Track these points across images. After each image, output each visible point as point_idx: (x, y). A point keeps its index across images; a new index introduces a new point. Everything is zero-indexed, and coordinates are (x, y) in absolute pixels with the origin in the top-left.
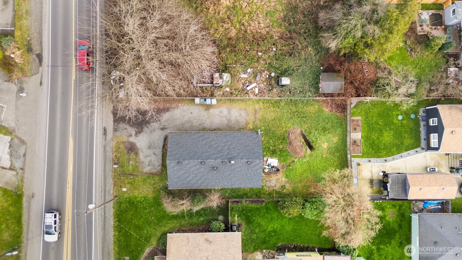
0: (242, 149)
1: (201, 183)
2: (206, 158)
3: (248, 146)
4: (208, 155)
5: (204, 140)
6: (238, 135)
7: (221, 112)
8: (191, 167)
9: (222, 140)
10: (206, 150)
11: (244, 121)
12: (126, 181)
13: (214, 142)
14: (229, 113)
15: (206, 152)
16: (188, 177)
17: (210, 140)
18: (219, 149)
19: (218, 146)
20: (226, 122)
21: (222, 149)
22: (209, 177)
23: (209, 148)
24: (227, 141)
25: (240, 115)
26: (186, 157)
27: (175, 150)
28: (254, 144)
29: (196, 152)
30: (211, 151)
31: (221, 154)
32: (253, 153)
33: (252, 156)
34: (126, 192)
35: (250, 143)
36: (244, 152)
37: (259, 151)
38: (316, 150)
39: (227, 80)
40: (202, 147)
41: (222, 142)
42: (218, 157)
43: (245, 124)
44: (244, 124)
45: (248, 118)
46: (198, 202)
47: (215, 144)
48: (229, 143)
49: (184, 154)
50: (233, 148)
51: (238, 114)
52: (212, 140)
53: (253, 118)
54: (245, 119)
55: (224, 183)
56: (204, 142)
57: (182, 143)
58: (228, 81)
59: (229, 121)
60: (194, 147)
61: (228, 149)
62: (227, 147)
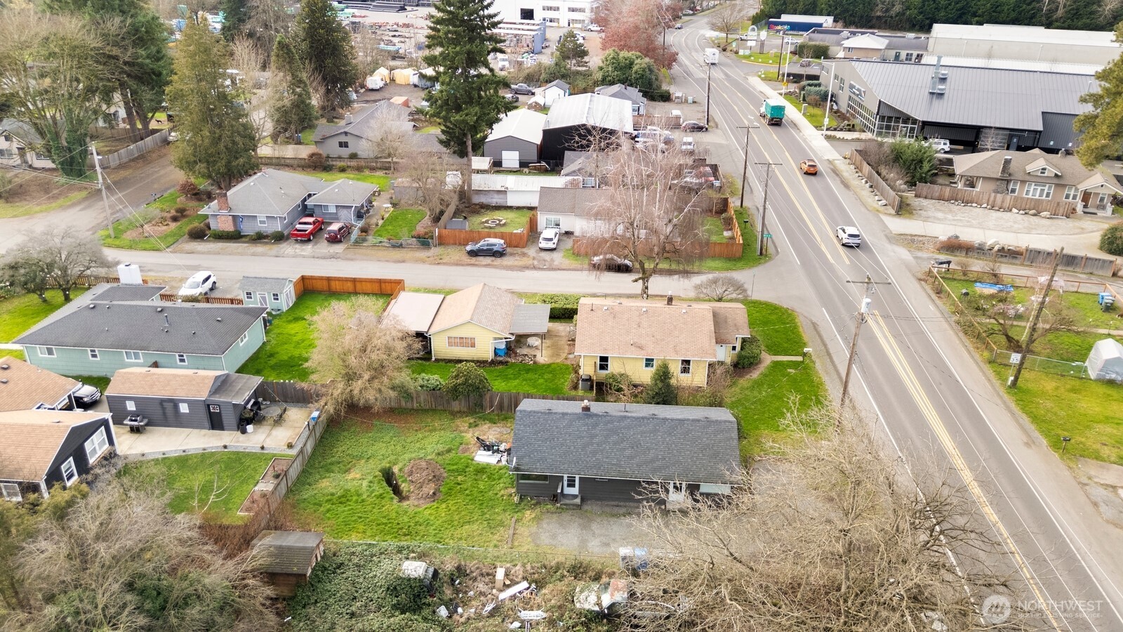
0: (561, 434)
2: (645, 421)
4: (640, 426)
5: (652, 461)
6: (566, 466)
9: (607, 458)
10: (646, 437)
11: (545, 525)
13: (628, 452)
14: (583, 542)
15: (645, 433)
17: (637, 460)
18: (615, 438)
19: (615, 444)
20: (594, 526)
21: (607, 436)
23: (639, 440)
24: (594, 453)
25: (554, 536)
26: (692, 426)
27: (720, 442)
29: (670, 434)
30: (634, 434)
31: (610, 426)
32: (536, 425)
33: (539, 418)
36: (557, 427)
38: (379, 469)
39: (586, 593)
40: (656, 445)
42: (619, 422)
43: (543, 520)
44: (546, 520)
45: (534, 529)
47: (624, 449)
48: (590, 448)
50: (583, 437)
51: (560, 538)
52: (631, 457)
53: (521, 530)
54: (542, 528)
56: (651, 455)
58: (581, 592)
59: (584, 527)
60: (676, 446)
61: (593, 436)
62: (596, 440)
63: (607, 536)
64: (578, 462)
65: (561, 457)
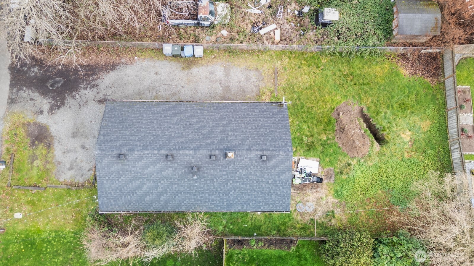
0: (250, 132)
1: (167, 201)
2: (177, 147)
3: (261, 127)
4: (182, 142)
5: (175, 114)
6: (243, 108)
7: (211, 73)
8: (146, 167)
9: (211, 115)
10: (179, 133)
11: (254, 89)
12: (24, 199)
13: (195, 120)
14: (227, 74)
15: (179, 137)
16: (139, 187)
18: (205, 131)
19: (204, 127)
20: (220, 90)
21: (211, 132)
22: (182, 189)
23: (184, 130)
24: (222, 118)
25: (247, 79)
26: (136, 145)
27: (116, 131)
28: (274, 123)
29: (157, 137)
30: (188, 135)
31: (209, 141)
32: (272, 139)
33: (271, 146)
34: (21, 221)
35: (267, 122)
36: (254, 138)
37: (284, 137)
38: (390, 144)
39: (224, 14)
40: (170, 127)
41: (211, 119)
42: (201, 145)
43: (257, 95)
44: (254, 94)
45: (261, 84)
46: (154, 240)
47: (197, 122)
48: (225, 122)
49: (132, 140)
50: (231, 130)
51: (243, 77)
52: (191, 116)
53: (270, 84)
54: (256, 86)
55: (213, 200)
56: (175, 119)
57: (132, 121)
58: (226, 16)
59: (227, 89)
60: (154, 127)
61: (223, 131)
62: (221, 128)
63: (211, 82)
64: (234, 111)
65: (248, 114)
